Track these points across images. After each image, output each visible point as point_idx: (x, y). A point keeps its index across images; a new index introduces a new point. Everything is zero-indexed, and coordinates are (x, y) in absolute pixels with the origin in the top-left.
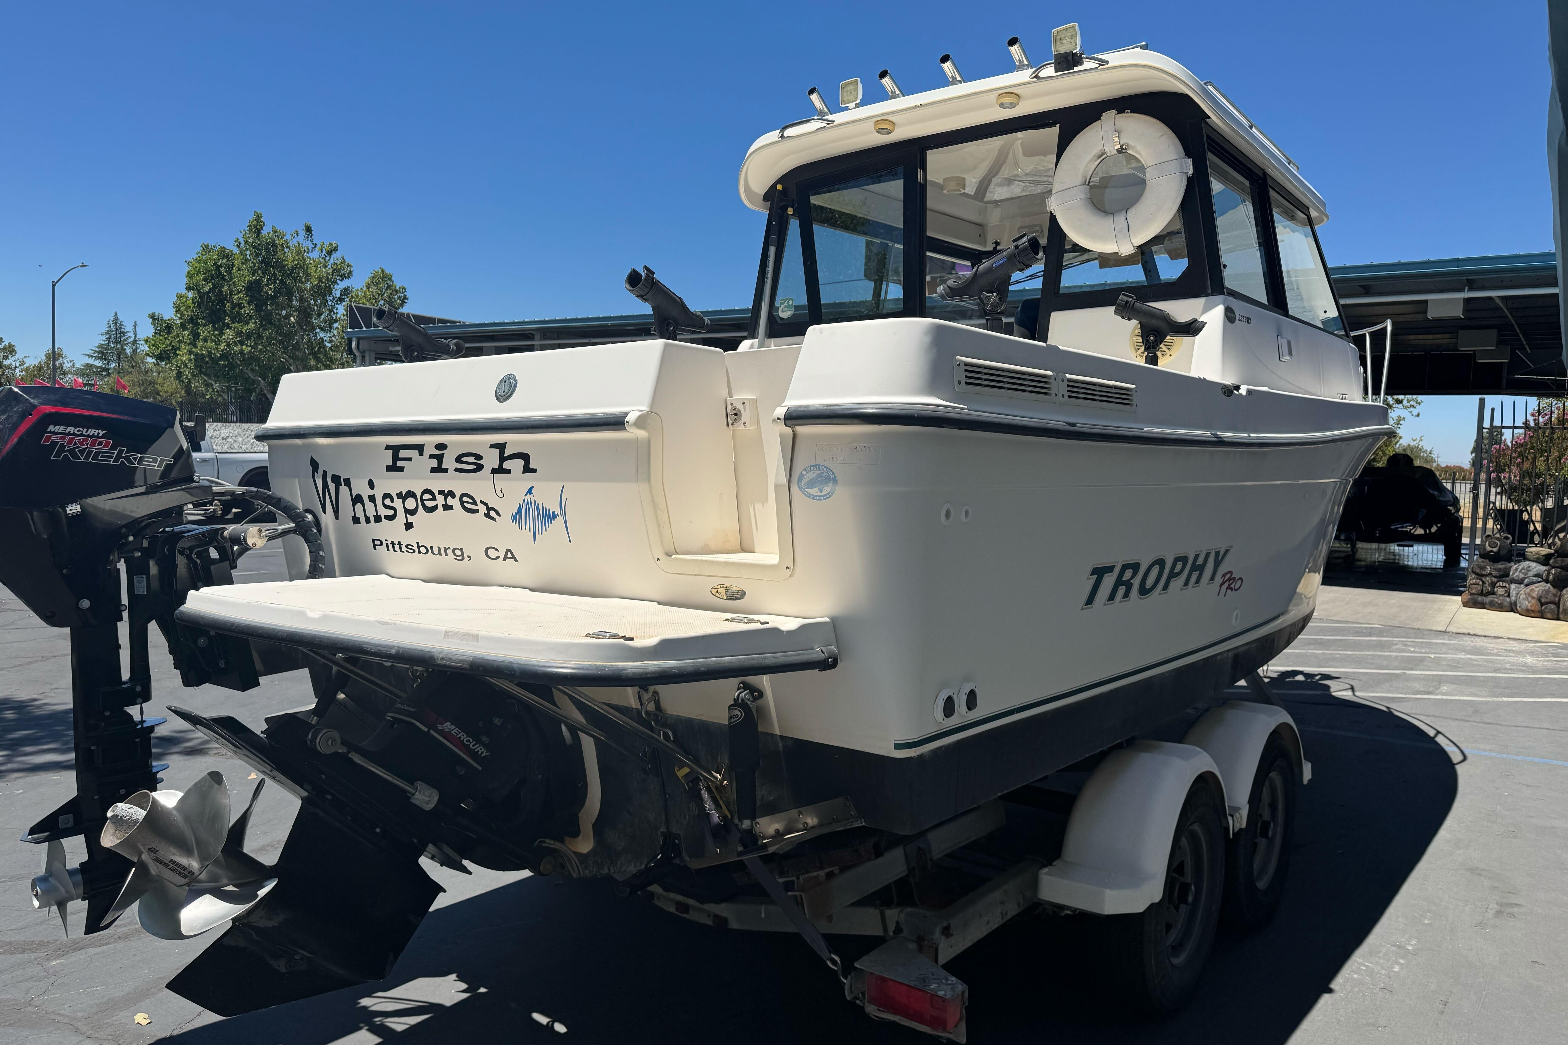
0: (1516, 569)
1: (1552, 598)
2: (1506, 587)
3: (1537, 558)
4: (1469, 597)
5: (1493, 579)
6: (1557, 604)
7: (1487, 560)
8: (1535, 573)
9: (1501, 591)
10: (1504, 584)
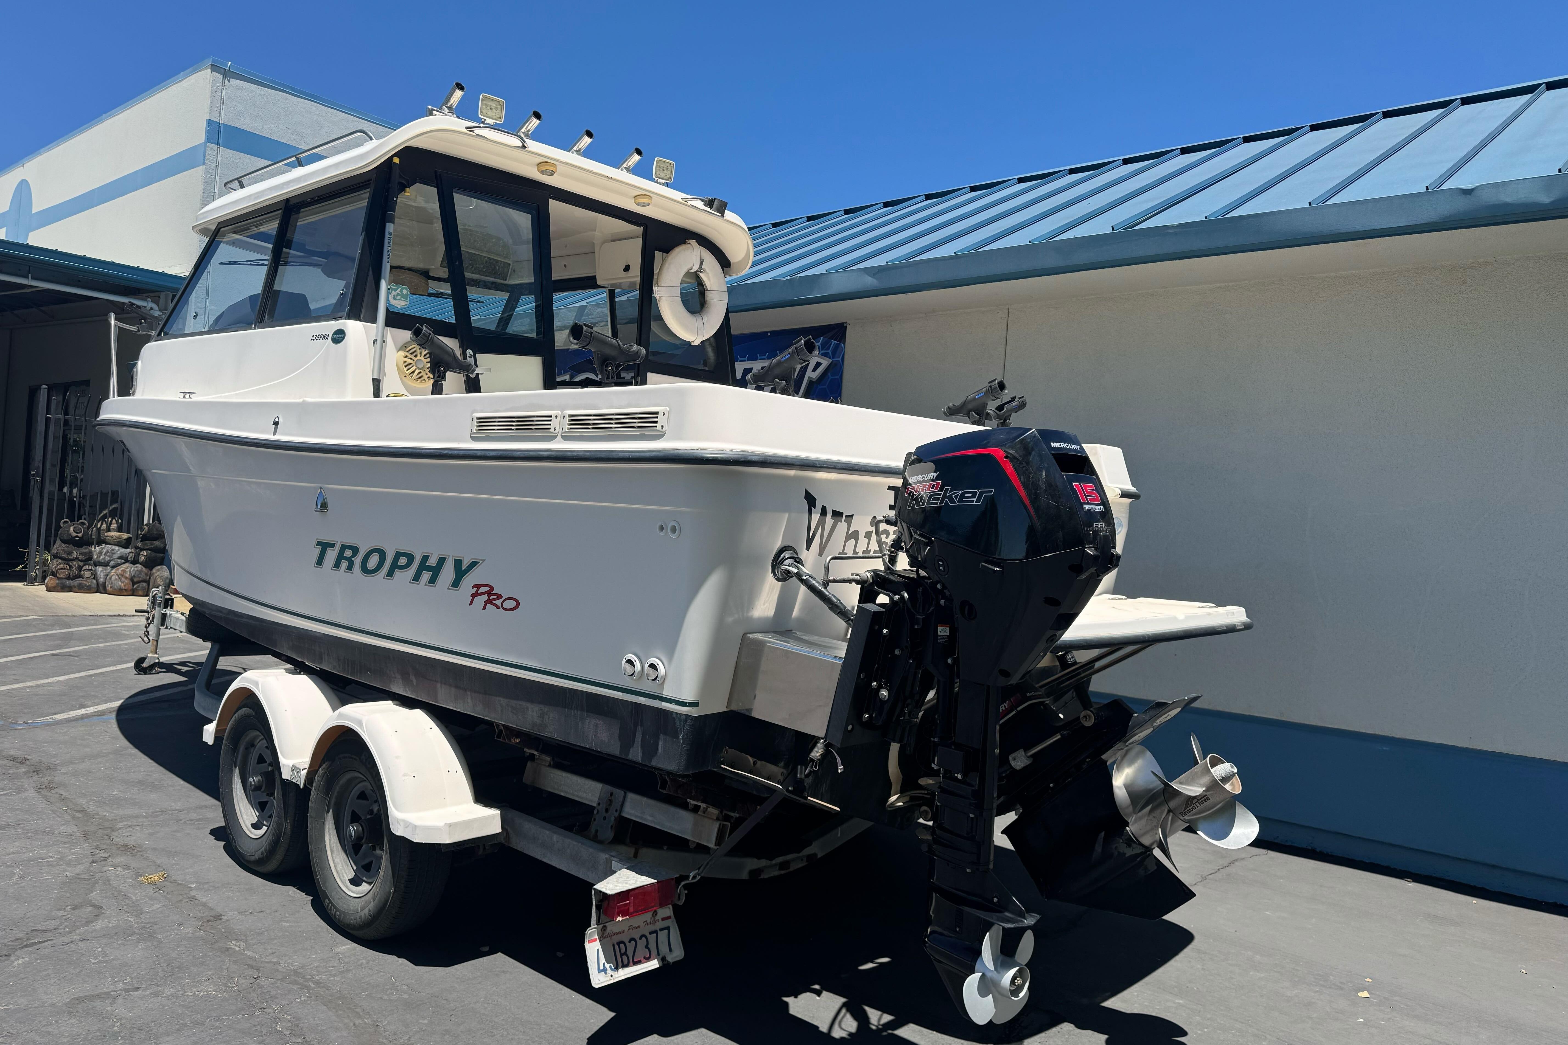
0: (100, 553)
1: (145, 577)
2: (91, 570)
3: (119, 542)
4: (57, 582)
5: (80, 563)
6: (148, 582)
7: (71, 545)
8: (119, 555)
9: (87, 574)
10: (90, 567)
